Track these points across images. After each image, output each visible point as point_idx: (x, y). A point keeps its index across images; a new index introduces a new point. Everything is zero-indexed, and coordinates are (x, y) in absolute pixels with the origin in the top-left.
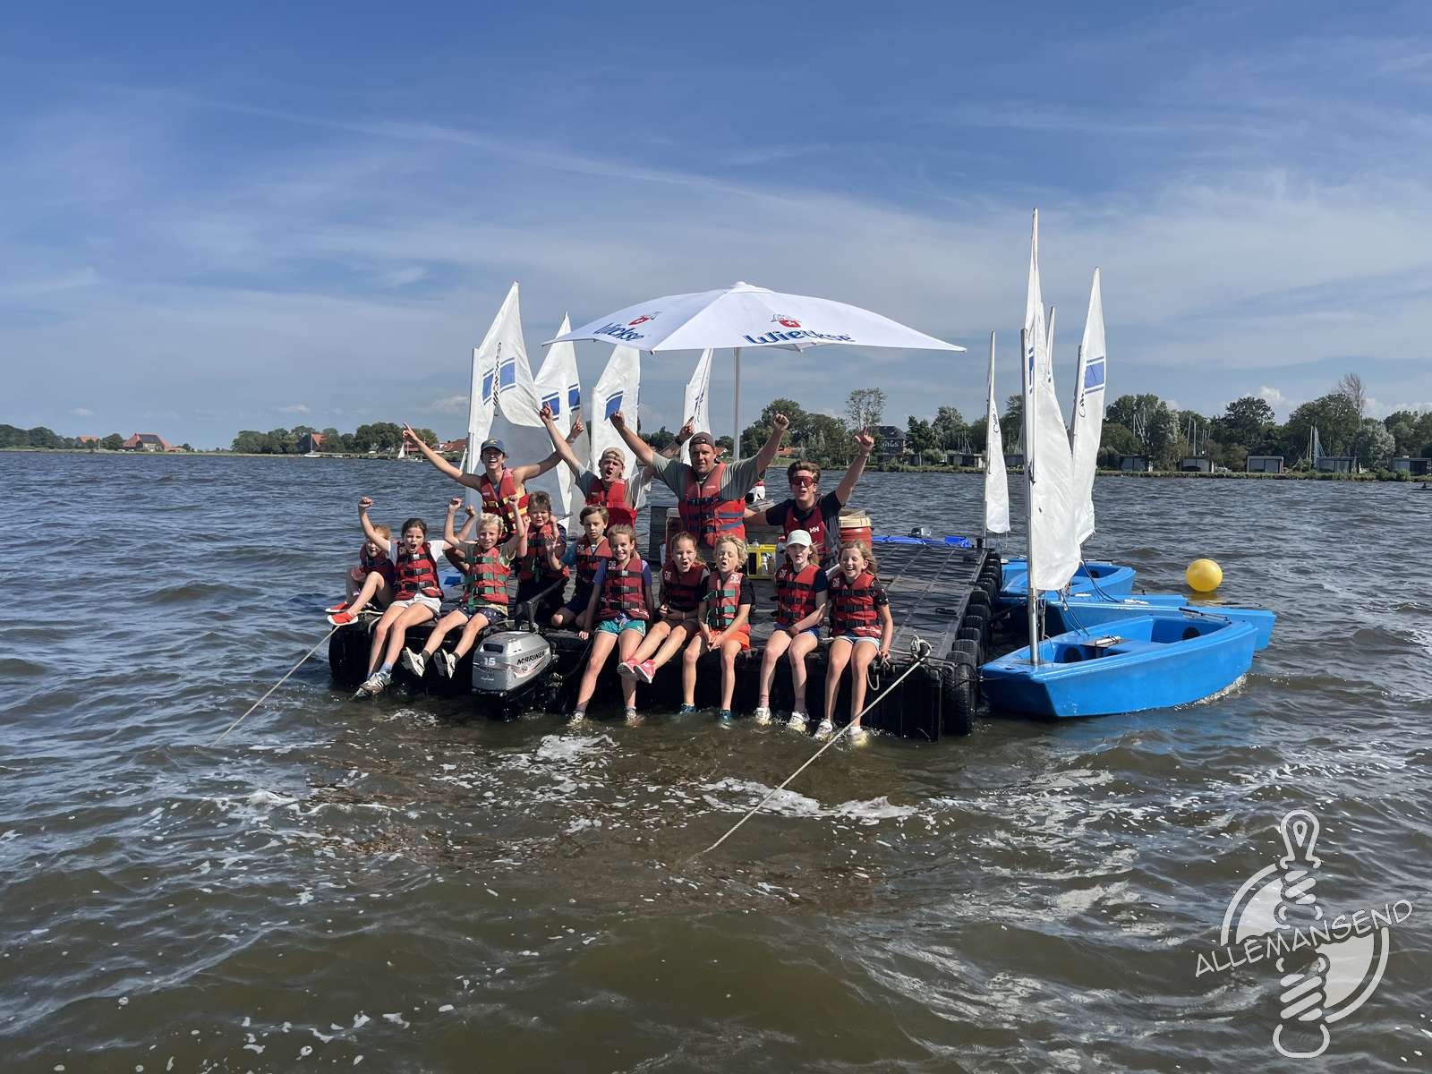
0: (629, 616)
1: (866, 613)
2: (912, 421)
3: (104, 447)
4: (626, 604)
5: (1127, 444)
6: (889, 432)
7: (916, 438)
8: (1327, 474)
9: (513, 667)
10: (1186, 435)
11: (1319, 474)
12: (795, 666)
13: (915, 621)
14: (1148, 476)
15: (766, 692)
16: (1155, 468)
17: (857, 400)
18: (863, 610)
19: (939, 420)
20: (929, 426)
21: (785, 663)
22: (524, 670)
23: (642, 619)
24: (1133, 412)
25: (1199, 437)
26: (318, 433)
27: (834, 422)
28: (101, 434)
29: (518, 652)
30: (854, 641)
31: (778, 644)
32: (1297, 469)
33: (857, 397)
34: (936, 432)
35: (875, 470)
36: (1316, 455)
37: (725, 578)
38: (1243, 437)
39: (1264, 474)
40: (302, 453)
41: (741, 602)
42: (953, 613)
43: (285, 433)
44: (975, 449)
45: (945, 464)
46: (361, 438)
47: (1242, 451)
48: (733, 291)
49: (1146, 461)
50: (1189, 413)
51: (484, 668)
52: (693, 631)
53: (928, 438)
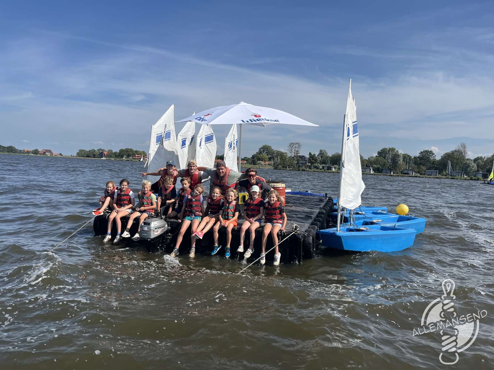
0: (195, 216)
1: (277, 216)
2: (310, 154)
3: (33, 153)
4: (194, 211)
5: (384, 164)
6: (302, 157)
7: (311, 160)
8: (453, 177)
9: (153, 230)
10: (405, 162)
11: (450, 177)
12: (251, 233)
13: (298, 219)
14: (391, 175)
15: (242, 241)
16: (394, 173)
17: (291, 146)
18: (276, 215)
19: (320, 154)
20: (316, 156)
21: (248, 232)
22: (157, 231)
23: (199, 216)
24: (387, 153)
25: (409, 163)
26: (106, 151)
27: (283, 153)
28: (31, 149)
29: (155, 225)
30: (273, 225)
31: (246, 225)
32: (443, 175)
33: (292, 145)
34: (318, 157)
35: (297, 170)
36: (450, 170)
37: (229, 203)
38: (425, 163)
39: (431, 176)
40: (100, 158)
41: (235, 211)
42: (311, 217)
43: (95, 151)
44: (332, 165)
45: (321, 169)
46: (121, 153)
47: (424, 168)
48: (239, 105)
49: (391, 170)
50: (406, 154)
51: (143, 231)
52: (218, 220)
53: (316, 160)
